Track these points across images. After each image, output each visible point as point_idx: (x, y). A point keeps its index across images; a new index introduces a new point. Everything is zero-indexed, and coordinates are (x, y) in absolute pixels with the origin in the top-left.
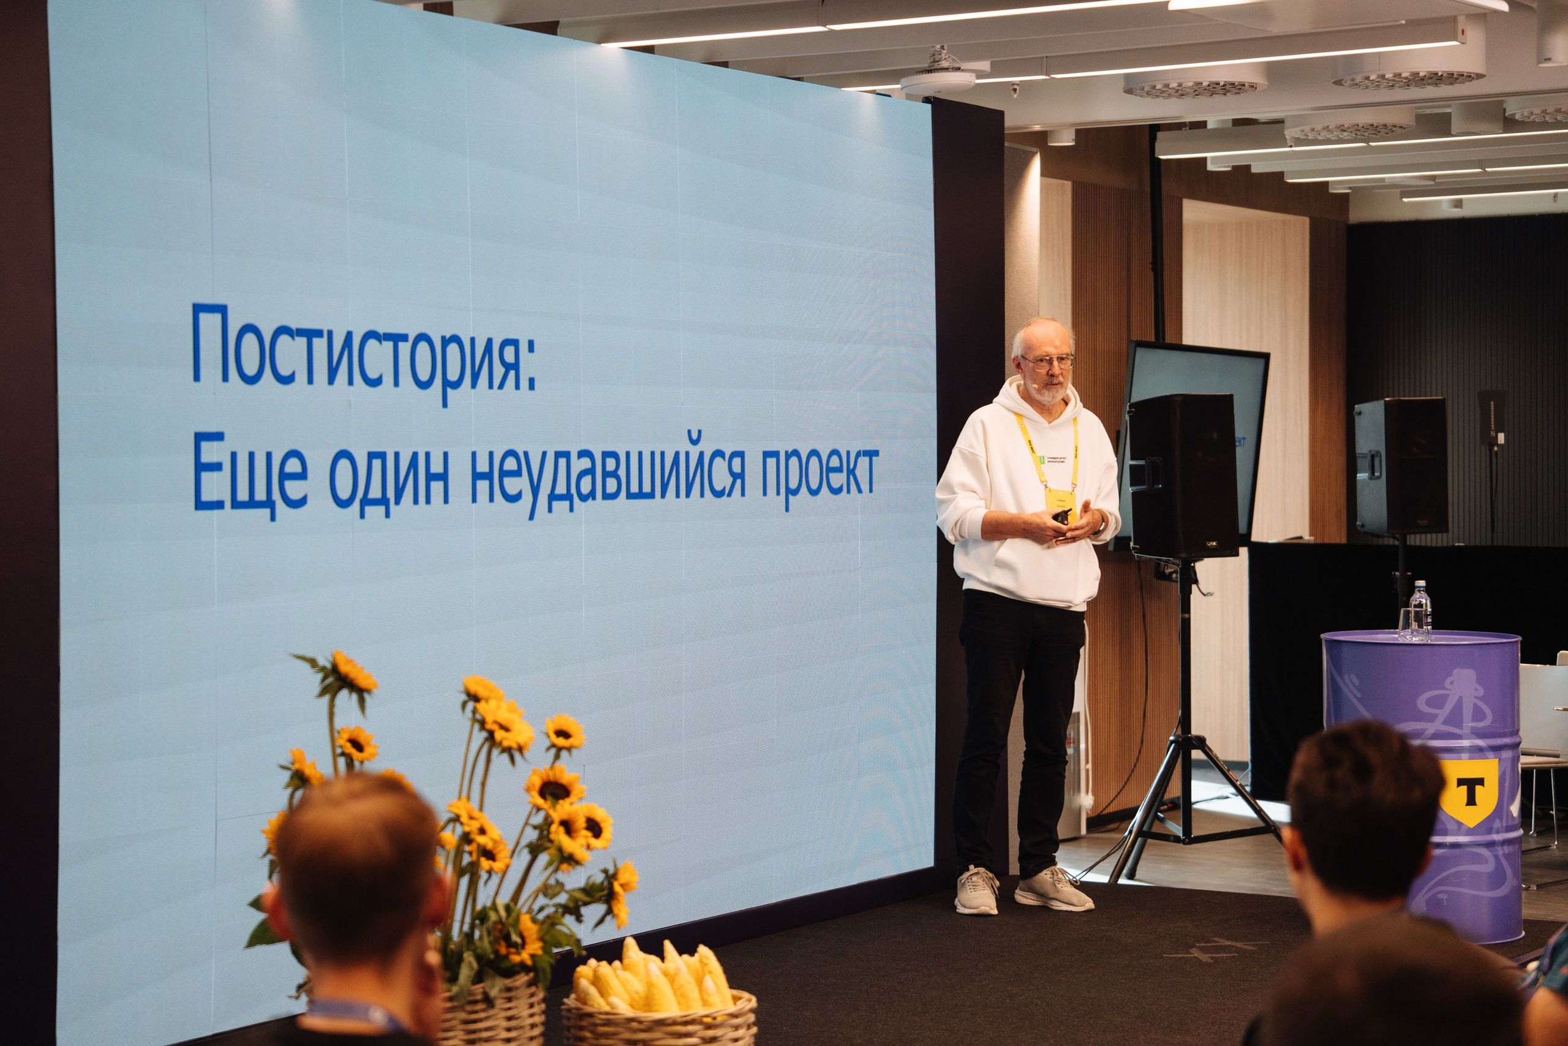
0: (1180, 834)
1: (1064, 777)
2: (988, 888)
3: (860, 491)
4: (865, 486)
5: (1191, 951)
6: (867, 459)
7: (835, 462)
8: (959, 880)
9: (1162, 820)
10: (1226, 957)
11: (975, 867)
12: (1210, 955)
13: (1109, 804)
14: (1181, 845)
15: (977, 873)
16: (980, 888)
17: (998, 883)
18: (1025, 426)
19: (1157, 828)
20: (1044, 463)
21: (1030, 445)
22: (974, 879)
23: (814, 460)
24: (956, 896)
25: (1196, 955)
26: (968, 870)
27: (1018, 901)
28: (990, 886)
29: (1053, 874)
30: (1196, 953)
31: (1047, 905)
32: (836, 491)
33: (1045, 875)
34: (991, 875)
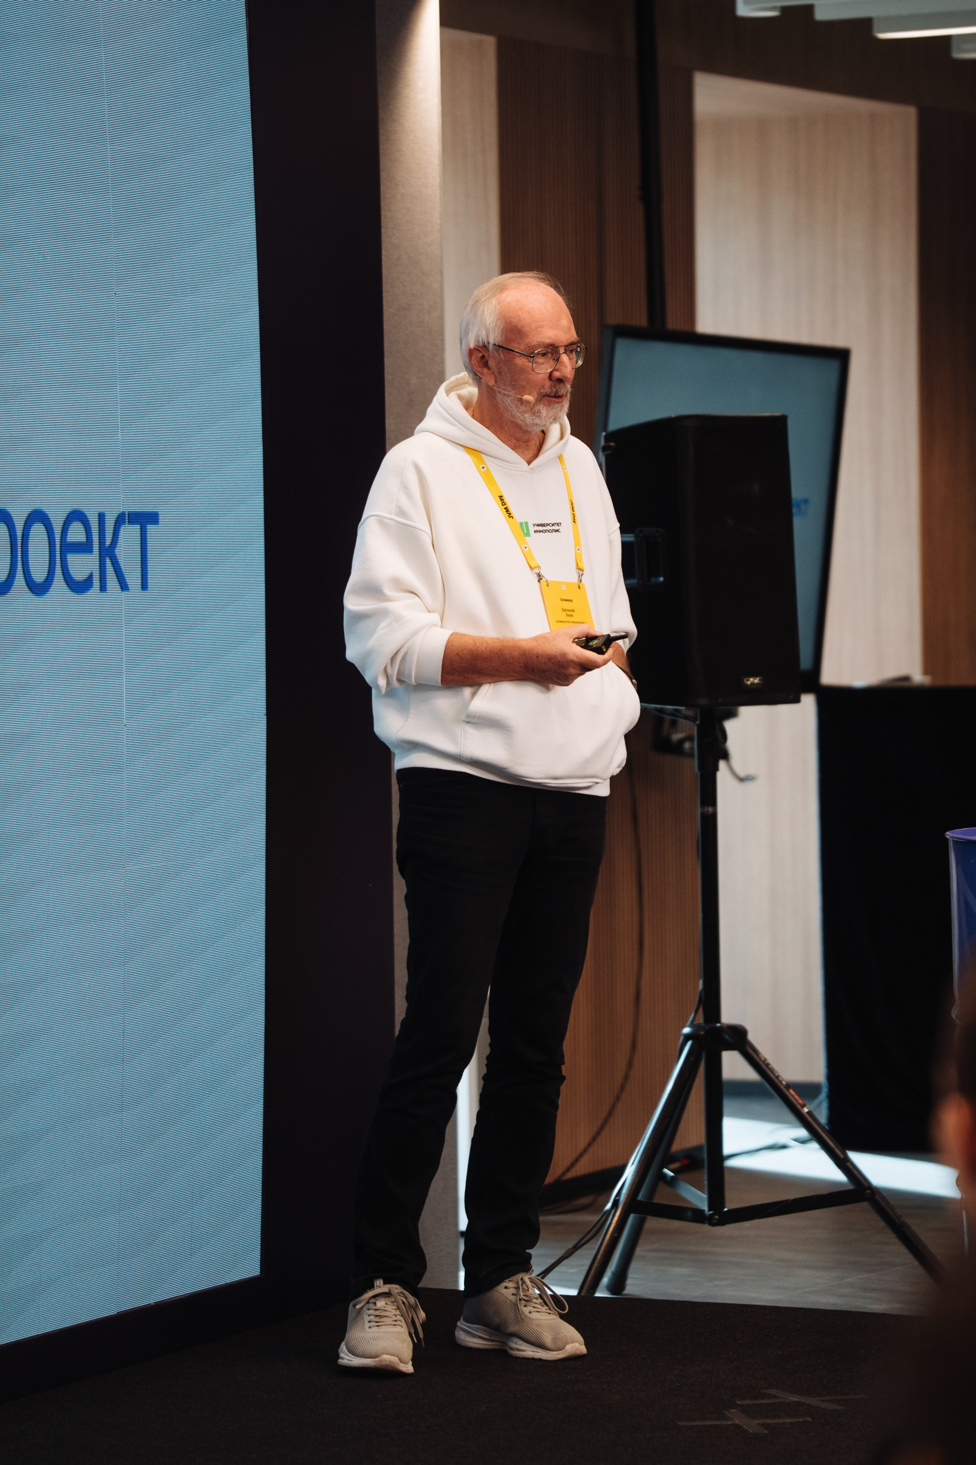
0: (705, 1207)
1: (556, 1107)
2: (404, 1324)
3: (124, 586)
4: (133, 578)
5: (728, 1414)
6: (137, 528)
7: (76, 534)
8: (351, 1305)
9: (671, 1182)
10: (791, 1423)
11: (384, 1283)
12: (761, 1421)
13: (577, 1160)
14: (706, 1227)
15: (387, 1295)
16: (388, 1321)
17: (422, 1315)
18: (488, 469)
19: (662, 1197)
20: (527, 534)
21: (504, 503)
22: (381, 1303)
23: (38, 531)
24: (342, 1338)
25: (737, 1422)
26: (372, 1287)
27: (459, 1342)
28: (410, 1321)
29: (517, 1288)
30: (736, 1418)
31: (505, 1348)
32: (79, 587)
33: (506, 1290)
34: (412, 1299)
